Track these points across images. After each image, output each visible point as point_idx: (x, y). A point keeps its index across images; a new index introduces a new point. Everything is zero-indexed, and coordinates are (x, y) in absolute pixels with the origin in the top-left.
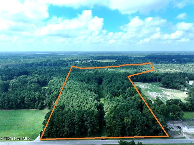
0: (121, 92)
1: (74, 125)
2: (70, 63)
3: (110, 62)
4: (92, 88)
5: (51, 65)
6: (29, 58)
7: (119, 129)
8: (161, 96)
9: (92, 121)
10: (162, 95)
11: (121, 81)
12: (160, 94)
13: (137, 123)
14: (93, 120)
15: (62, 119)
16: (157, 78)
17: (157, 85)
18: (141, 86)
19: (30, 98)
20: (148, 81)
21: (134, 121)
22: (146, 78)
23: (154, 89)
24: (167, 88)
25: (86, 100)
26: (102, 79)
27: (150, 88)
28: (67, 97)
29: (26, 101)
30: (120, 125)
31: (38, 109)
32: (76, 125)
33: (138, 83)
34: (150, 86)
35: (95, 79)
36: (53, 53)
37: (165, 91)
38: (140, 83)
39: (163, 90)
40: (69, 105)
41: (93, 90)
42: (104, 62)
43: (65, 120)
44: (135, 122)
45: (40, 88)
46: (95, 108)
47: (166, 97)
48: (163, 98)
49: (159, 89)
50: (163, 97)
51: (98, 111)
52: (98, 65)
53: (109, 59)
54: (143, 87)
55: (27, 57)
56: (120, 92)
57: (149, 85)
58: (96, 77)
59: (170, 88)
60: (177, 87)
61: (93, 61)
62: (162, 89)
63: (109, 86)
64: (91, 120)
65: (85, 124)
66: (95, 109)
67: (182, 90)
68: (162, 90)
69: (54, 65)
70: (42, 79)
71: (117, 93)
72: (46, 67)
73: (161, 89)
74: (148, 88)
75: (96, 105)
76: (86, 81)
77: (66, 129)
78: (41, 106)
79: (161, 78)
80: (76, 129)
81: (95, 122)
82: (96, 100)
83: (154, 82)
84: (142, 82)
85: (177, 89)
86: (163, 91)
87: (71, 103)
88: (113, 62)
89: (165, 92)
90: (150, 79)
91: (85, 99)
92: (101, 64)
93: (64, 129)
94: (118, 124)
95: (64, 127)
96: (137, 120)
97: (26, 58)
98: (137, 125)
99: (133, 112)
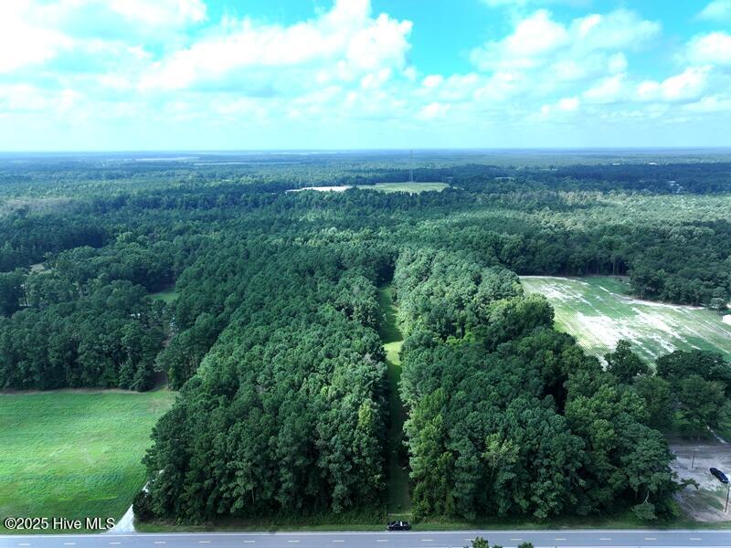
0: (468, 319)
1: (276, 467)
2: (269, 198)
3: (424, 193)
4: (353, 302)
5: (195, 206)
6: (110, 177)
7: (466, 485)
8: (632, 331)
9: (349, 449)
10: (632, 327)
11: (468, 274)
12: (628, 326)
13: (546, 462)
14: (354, 449)
15: (225, 445)
16: (613, 259)
17: (610, 287)
18: (550, 290)
19: (101, 345)
20: (577, 268)
21: (532, 453)
22: (567, 256)
23: (601, 302)
24: (655, 300)
25: (329, 356)
26: (392, 262)
27: (584, 301)
28: (248, 341)
29: (82, 357)
30: (470, 470)
31: (133, 389)
32: (283, 471)
33: (536, 280)
34: (584, 289)
35: (365, 263)
36: (203, 158)
37: (648, 313)
38: (544, 280)
39: (637, 306)
40: (255, 377)
41: (355, 308)
42: (399, 194)
43: (236, 448)
44: (536, 457)
45: (143, 299)
46: (364, 393)
47: (652, 340)
48: (640, 343)
49: (622, 302)
50: (640, 336)
51: (375, 407)
52: (376, 203)
53: (419, 181)
54: (557, 294)
55: (103, 174)
56: (466, 316)
57: (581, 286)
58: (368, 256)
59: (667, 300)
60: (698, 297)
61: (355, 189)
62: (633, 305)
63: (419, 294)
64: (347, 446)
65: (322, 464)
66: (366, 396)
67: (713, 309)
68: (634, 309)
69: (206, 203)
70: (153, 264)
71: (453, 322)
72: (174, 213)
73: (630, 303)
74: (577, 299)
75: (369, 379)
76: (330, 270)
77: (241, 485)
78: (146, 378)
79: (630, 256)
80: (284, 486)
81: (364, 454)
82: (368, 356)
83: (601, 273)
84: (552, 275)
85: (694, 305)
86: (638, 314)
87: (266, 370)
88: (435, 193)
89: (645, 315)
90: (585, 261)
91: (322, 352)
92: (389, 200)
93: (231, 485)
94: (464, 466)
95: (232, 476)
96: (545, 449)
97: (98, 177)
98: (543, 471)
99: (525, 413)
